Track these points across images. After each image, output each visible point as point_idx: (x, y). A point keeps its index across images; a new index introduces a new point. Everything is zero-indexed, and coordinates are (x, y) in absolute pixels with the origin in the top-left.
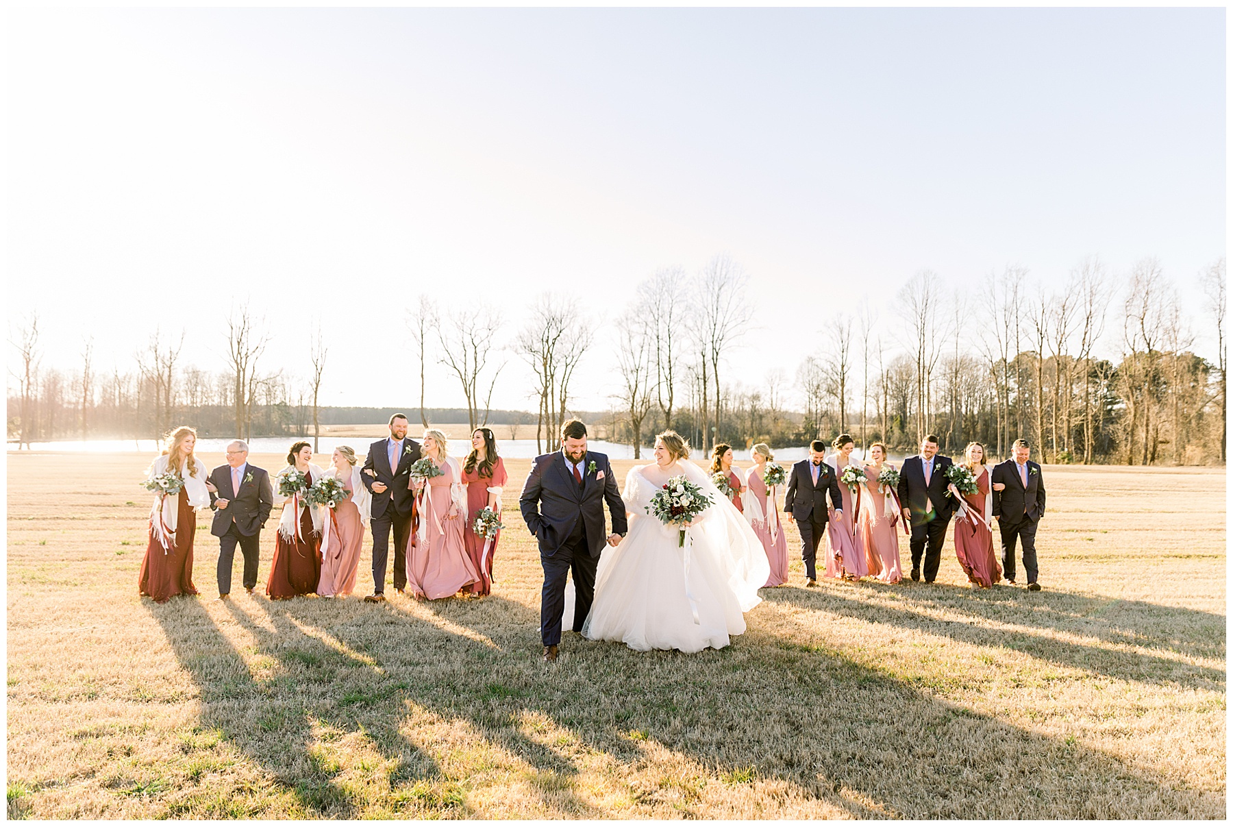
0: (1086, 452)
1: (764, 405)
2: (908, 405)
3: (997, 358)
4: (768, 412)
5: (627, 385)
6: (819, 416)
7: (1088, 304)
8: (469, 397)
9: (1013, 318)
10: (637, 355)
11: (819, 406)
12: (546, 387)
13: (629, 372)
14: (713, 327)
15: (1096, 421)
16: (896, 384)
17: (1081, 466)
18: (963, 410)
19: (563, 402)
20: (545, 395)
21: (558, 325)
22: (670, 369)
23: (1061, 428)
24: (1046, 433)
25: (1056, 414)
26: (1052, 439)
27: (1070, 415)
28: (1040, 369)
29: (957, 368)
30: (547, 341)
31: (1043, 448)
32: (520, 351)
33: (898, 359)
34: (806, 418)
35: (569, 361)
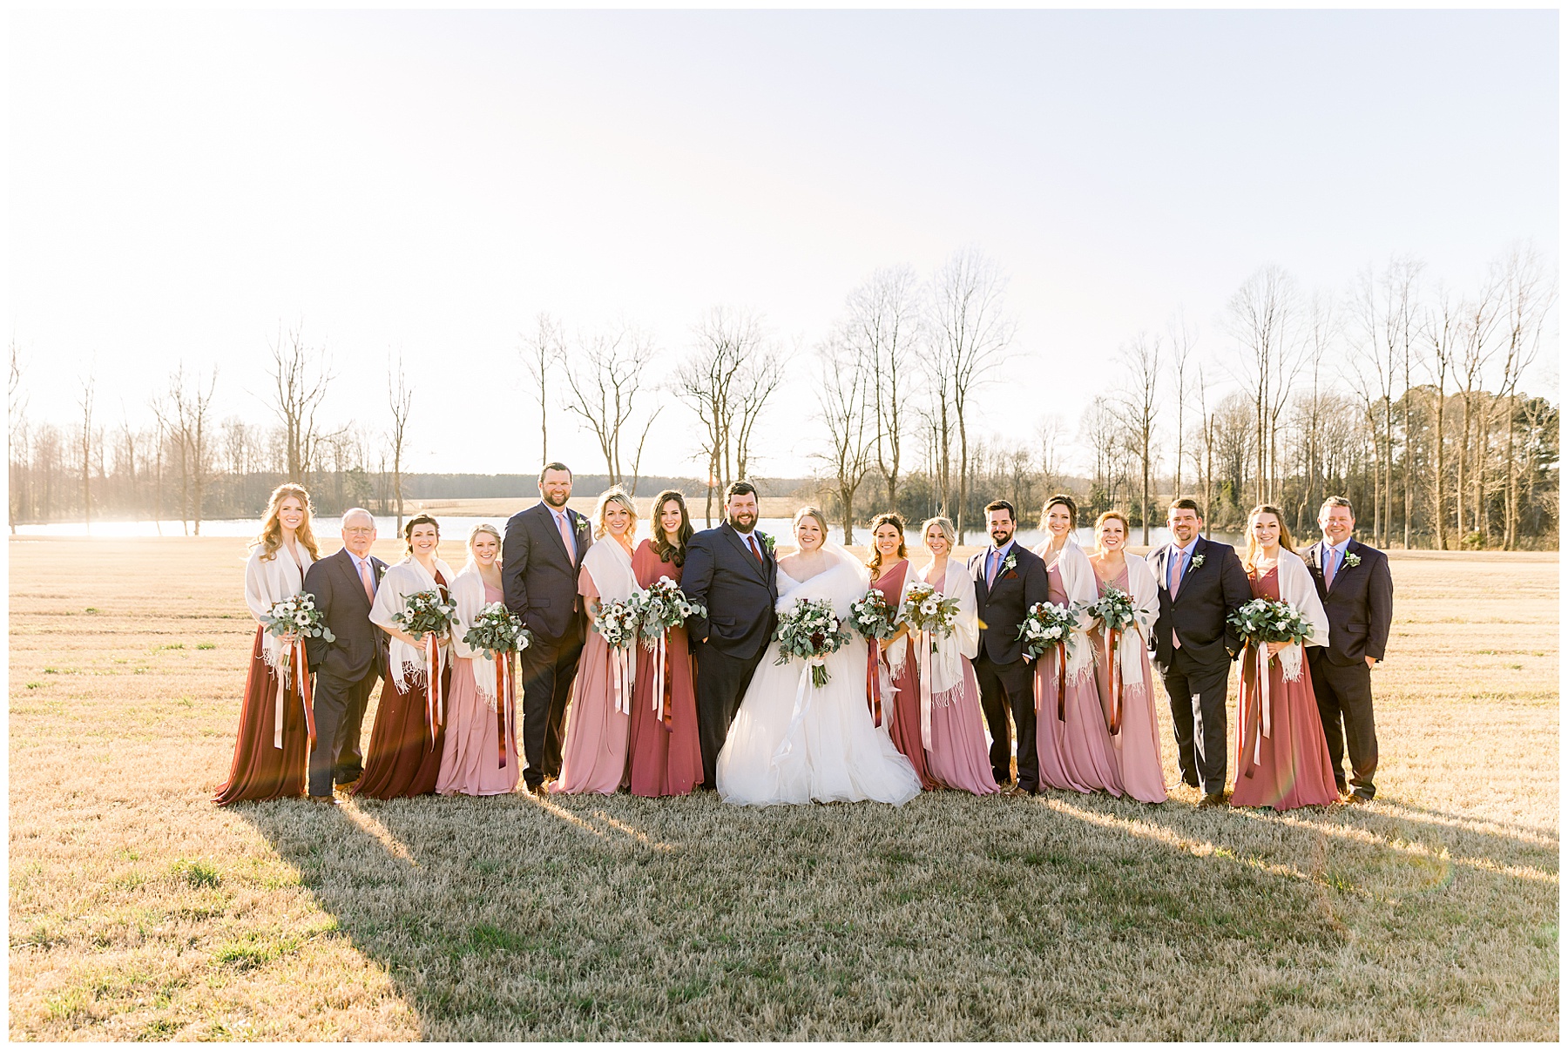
0: (1506, 533)
1: (1033, 467)
2: (1244, 465)
3: (1376, 397)
4: (1039, 477)
5: (834, 439)
6: (1113, 482)
7: (1515, 313)
8: (609, 459)
9: (1401, 335)
10: (847, 396)
11: (1113, 468)
12: (718, 444)
13: (836, 420)
14: (956, 354)
15: (1523, 487)
16: (1226, 435)
17: (1500, 552)
18: (1325, 473)
19: (742, 464)
20: (716, 455)
21: (734, 353)
22: (895, 415)
23: (1470, 498)
24: (1447, 505)
25: (1463, 476)
26: (1456, 514)
27: (1483, 479)
28: (1441, 411)
29: (1315, 413)
30: (718, 378)
31: (1442, 527)
32: (683, 391)
33: (1229, 400)
34: (1094, 486)
35: (749, 406)
